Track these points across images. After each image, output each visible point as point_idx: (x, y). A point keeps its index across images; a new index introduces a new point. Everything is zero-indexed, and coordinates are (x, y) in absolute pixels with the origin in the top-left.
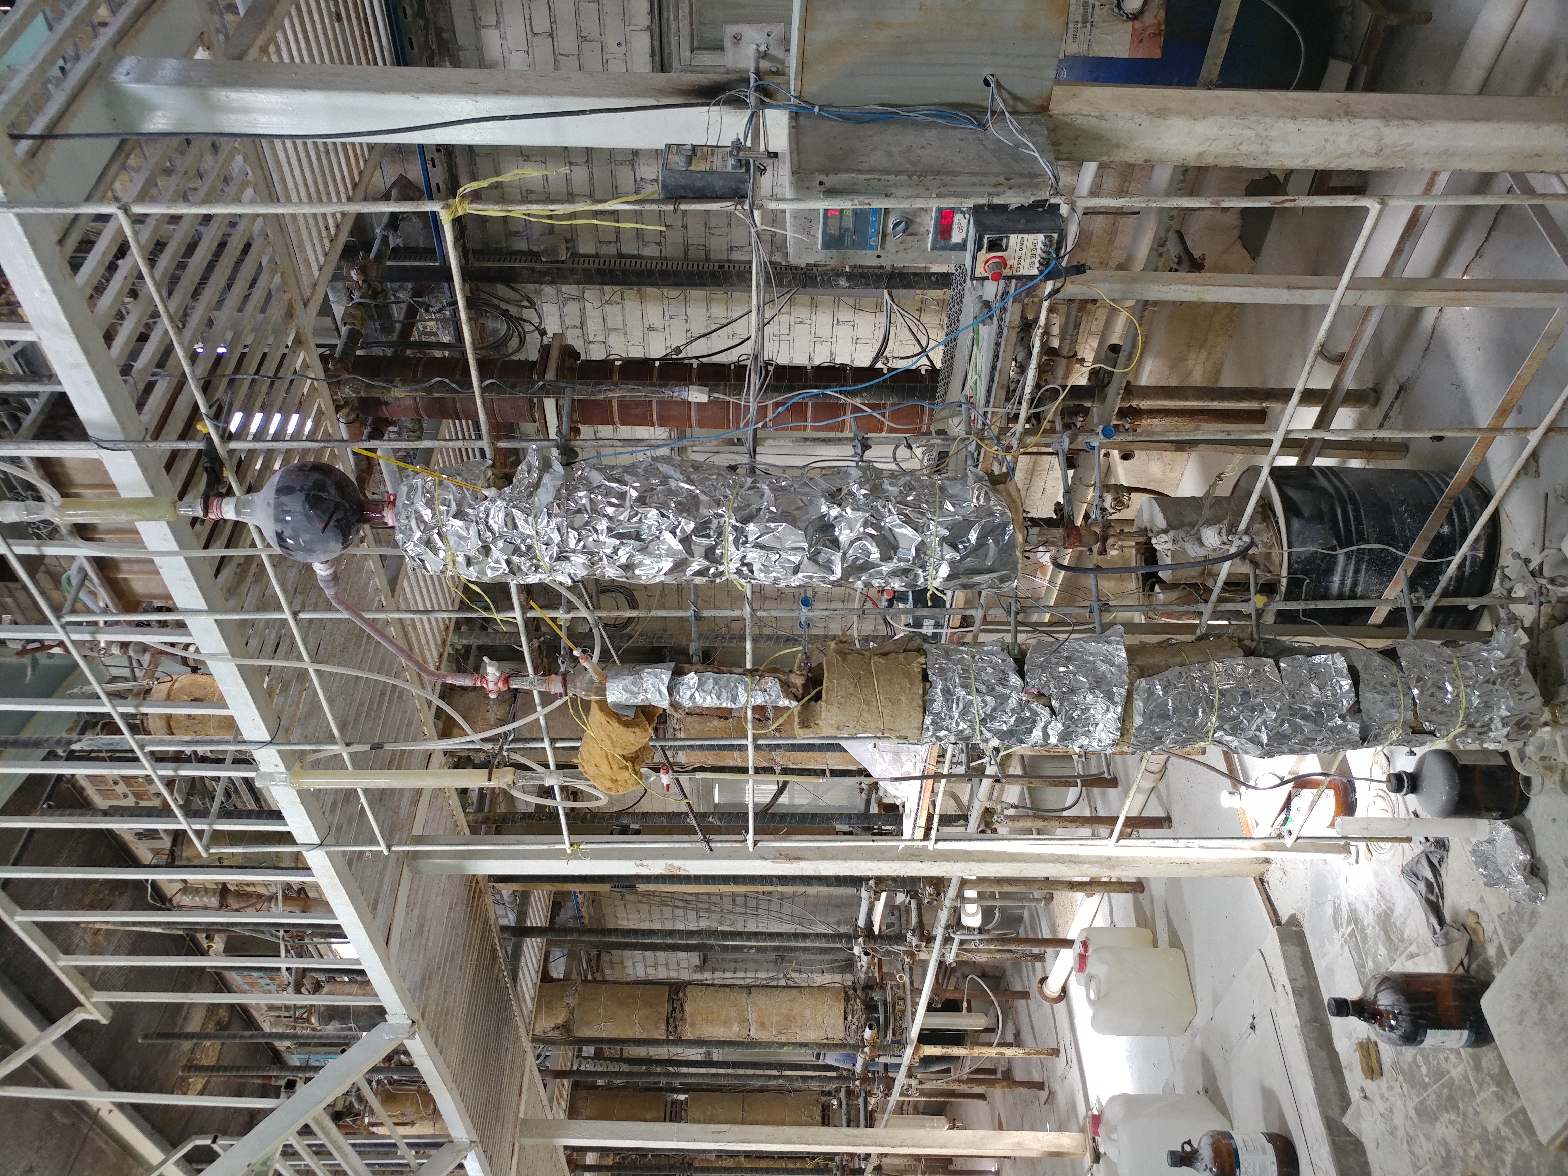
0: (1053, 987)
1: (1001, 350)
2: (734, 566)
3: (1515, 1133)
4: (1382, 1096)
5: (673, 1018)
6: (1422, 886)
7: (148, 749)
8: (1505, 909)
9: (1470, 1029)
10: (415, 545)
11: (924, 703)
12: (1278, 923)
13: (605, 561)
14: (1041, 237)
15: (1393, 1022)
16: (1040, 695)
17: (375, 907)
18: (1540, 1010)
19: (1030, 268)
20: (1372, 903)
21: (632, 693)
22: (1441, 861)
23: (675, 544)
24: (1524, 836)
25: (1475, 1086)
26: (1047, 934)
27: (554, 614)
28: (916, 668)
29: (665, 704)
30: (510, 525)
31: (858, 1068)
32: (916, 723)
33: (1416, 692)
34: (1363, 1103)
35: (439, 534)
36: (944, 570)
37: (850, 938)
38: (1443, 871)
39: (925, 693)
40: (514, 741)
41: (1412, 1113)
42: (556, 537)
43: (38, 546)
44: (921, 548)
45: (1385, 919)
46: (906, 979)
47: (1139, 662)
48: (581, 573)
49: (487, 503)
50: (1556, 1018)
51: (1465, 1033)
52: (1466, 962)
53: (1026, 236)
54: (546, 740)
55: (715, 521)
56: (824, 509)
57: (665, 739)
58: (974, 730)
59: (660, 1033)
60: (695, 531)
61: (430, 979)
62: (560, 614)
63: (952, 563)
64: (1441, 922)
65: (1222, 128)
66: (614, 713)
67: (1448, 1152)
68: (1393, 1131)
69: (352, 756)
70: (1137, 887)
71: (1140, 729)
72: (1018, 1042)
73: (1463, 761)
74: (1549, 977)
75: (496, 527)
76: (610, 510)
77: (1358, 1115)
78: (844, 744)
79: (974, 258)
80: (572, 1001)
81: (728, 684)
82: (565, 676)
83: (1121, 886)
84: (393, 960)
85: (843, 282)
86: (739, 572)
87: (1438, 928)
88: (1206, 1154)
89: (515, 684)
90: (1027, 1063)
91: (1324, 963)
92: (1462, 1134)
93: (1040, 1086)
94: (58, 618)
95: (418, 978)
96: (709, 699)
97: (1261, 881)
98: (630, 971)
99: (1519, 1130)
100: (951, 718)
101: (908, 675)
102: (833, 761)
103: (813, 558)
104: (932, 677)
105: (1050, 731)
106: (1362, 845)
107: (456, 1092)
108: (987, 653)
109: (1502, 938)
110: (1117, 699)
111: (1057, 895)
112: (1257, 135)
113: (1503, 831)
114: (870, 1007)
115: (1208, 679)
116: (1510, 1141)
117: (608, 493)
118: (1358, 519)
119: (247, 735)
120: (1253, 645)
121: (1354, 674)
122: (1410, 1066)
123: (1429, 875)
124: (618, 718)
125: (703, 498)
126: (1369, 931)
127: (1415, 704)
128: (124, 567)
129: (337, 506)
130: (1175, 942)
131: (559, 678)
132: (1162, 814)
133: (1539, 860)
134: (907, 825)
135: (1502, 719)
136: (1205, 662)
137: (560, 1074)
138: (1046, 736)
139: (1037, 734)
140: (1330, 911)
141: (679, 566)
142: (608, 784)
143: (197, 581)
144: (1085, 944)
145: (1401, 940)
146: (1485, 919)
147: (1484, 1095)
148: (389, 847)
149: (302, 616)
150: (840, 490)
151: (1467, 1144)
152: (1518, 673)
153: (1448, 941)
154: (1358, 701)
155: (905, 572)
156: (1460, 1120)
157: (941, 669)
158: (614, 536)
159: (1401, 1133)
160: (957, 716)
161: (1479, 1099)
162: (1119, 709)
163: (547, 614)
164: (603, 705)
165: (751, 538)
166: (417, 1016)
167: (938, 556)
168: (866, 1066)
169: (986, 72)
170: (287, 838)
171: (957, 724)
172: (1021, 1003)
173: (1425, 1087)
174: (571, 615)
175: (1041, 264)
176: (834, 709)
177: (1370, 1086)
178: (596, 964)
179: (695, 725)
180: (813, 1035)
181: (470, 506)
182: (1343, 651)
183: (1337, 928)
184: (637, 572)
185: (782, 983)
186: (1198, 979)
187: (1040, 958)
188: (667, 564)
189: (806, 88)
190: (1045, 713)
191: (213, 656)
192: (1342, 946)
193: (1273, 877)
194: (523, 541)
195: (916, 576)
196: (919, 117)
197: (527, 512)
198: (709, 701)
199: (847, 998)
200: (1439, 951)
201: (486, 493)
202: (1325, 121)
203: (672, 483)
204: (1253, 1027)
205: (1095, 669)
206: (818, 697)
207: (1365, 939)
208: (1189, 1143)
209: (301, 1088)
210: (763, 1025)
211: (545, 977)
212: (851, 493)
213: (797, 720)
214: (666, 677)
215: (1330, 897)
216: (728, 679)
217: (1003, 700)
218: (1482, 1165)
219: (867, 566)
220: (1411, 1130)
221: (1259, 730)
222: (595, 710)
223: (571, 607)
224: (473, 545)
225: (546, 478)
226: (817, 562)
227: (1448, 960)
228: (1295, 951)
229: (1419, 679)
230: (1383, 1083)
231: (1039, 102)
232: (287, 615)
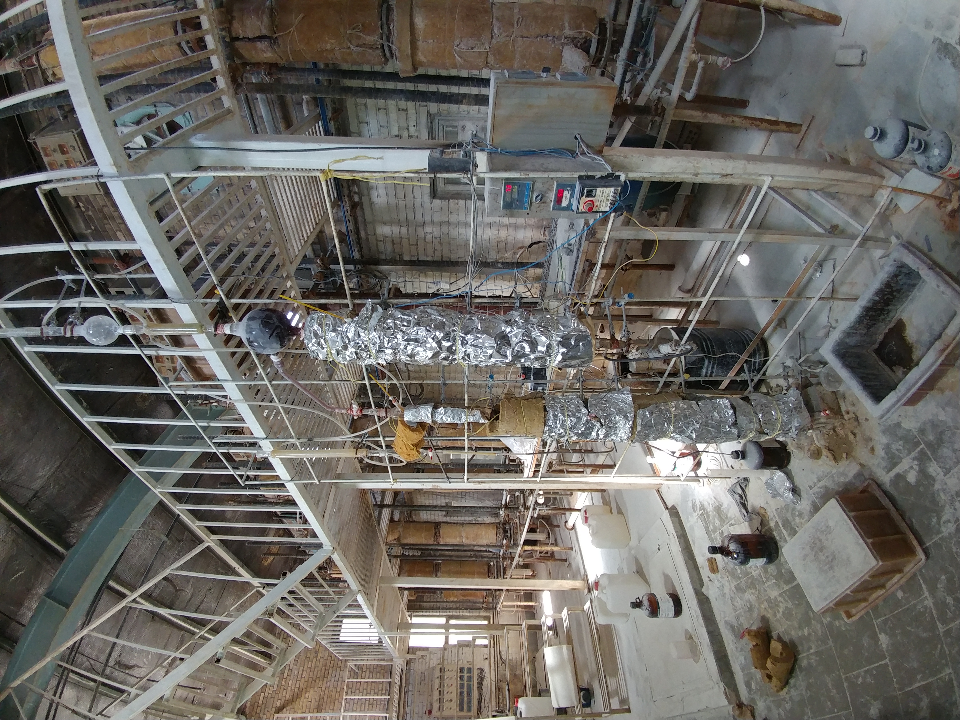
0: (570, 524)
1: (578, 265)
2: (461, 355)
3: (785, 599)
4: (718, 581)
5: (436, 536)
6: (737, 497)
7: (214, 441)
8: (779, 507)
9: (767, 558)
10: (313, 345)
11: (545, 421)
12: (667, 508)
13: (401, 353)
14: (612, 189)
15: (735, 556)
16: (596, 417)
17: (318, 503)
18: (815, 555)
19: (605, 207)
20: (711, 502)
21: (415, 416)
22: (746, 486)
23: (435, 345)
24: (789, 476)
25: (764, 580)
26: (567, 507)
27: (382, 382)
28: (541, 405)
29: (430, 421)
30: (357, 335)
31: (501, 554)
32: (541, 430)
33: (760, 416)
34: (709, 583)
35: (325, 340)
36: (560, 358)
37: (499, 508)
38: (747, 491)
39: (545, 417)
40: (368, 437)
41: (733, 588)
42: (378, 341)
43: (156, 351)
44: (549, 346)
45: (718, 509)
46: (518, 521)
47: (637, 402)
48: (390, 358)
49: (346, 325)
50: (824, 558)
51: (765, 559)
52: (760, 529)
53: (605, 189)
54: (381, 437)
55: (452, 334)
56: (503, 328)
57: (433, 437)
58: (566, 433)
59: (431, 542)
60: (444, 338)
61: (343, 529)
62: (385, 382)
63: (563, 354)
64: (747, 511)
65: (678, 162)
66: (408, 425)
67: (751, 606)
68: (724, 595)
69: (301, 443)
70: (604, 491)
71: (639, 432)
72: (556, 544)
73: (764, 445)
74: (820, 540)
75: (350, 337)
76: (404, 329)
77: (708, 588)
78: (501, 439)
79: (579, 201)
80: (400, 529)
81: (457, 413)
82: (386, 409)
83: (597, 491)
84: (325, 524)
85: (500, 265)
86: (463, 358)
87: (746, 514)
88: (646, 603)
89: (365, 412)
90: (560, 552)
91: (688, 525)
92: (758, 598)
93: (565, 560)
94: (167, 384)
95: (337, 529)
96: (449, 419)
97: (658, 491)
98: (422, 516)
99: (787, 599)
100: (556, 427)
101: (538, 408)
102: (494, 445)
103: (498, 352)
104: (548, 410)
105: (599, 433)
106: (705, 480)
107: (353, 573)
108: (571, 399)
109: (777, 519)
110: (630, 419)
111: (574, 493)
112: (694, 166)
113: (778, 475)
114: (505, 531)
115: (668, 410)
116: (782, 602)
117: (402, 320)
118: (712, 346)
119: (256, 435)
120: (684, 395)
121: (733, 408)
122: (732, 569)
123: (740, 491)
124: (409, 427)
125: (446, 323)
126: (711, 513)
127: (760, 421)
128: (198, 362)
129: (277, 327)
130: (620, 512)
131: (384, 410)
132: (612, 464)
133: (796, 486)
134: (526, 471)
135: (796, 427)
136: (666, 402)
137: (396, 557)
138: (598, 435)
139: (594, 434)
140: (691, 505)
141: (436, 355)
142: (406, 456)
143: (226, 367)
144: (585, 512)
145: (727, 517)
146: (769, 511)
147: (769, 583)
148: (319, 481)
149: (274, 382)
150: (510, 320)
151: (760, 603)
152: (801, 408)
153: (751, 520)
154: (736, 420)
155: (541, 358)
156: (757, 592)
157: (552, 406)
158: (405, 340)
159: (728, 596)
160: (559, 426)
161: (766, 585)
162: (631, 423)
163: (379, 382)
164: (403, 422)
165: (469, 342)
166: (336, 546)
167: (556, 351)
168: (504, 553)
169: (576, 133)
170: (277, 477)
171: (559, 430)
172: (557, 529)
173: (740, 578)
174: (390, 382)
175: (611, 204)
176: (505, 424)
177: (712, 576)
178: (410, 515)
179: (443, 431)
180: (485, 542)
181: (339, 327)
182: (727, 398)
183: (694, 511)
184: (416, 358)
185: (474, 522)
186: (631, 526)
187: (565, 514)
188: (430, 354)
189: (495, 141)
190: (598, 425)
191: (237, 401)
192: (697, 519)
193: (664, 491)
194: (363, 342)
195: (546, 360)
196: (546, 152)
197: (365, 329)
198: (449, 420)
199: (497, 528)
200: (747, 523)
201: (346, 320)
202: (723, 160)
203: (433, 316)
204: (659, 549)
205: (618, 405)
206: (497, 418)
207: (708, 517)
208: (638, 598)
209: (288, 574)
210: (468, 538)
211: (392, 520)
212: (516, 322)
213: (488, 429)
214: (430, 410)
215: (691, 499)
216: (458, 411)
217: (579, 419)
218: (768, 612)
219: (524, 355)
220: (733, 595)
221: (692, 432)
222: (400, 424)
223: (390, 379)
224: (339, 345)
225: (375, 314)
226: (500, 353)
227: (751, 528)
228: (676, 520)
229: (761, 410)
230: (719, 575)
231: (598, 149)
232: (267, 382)
